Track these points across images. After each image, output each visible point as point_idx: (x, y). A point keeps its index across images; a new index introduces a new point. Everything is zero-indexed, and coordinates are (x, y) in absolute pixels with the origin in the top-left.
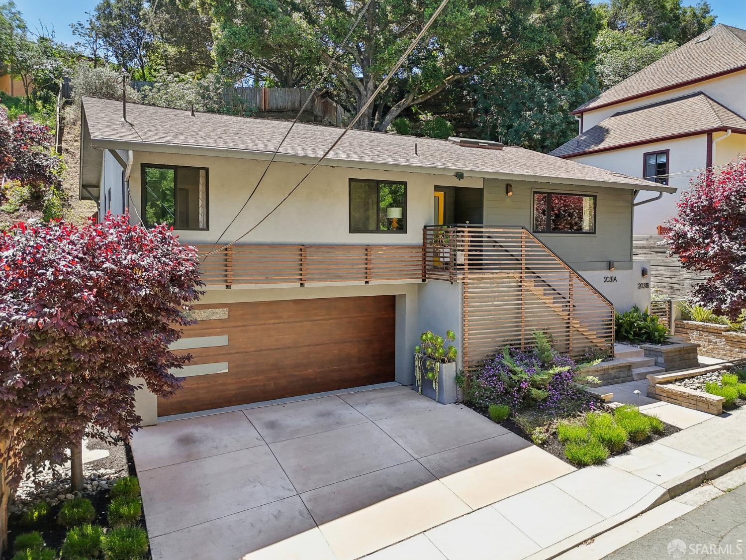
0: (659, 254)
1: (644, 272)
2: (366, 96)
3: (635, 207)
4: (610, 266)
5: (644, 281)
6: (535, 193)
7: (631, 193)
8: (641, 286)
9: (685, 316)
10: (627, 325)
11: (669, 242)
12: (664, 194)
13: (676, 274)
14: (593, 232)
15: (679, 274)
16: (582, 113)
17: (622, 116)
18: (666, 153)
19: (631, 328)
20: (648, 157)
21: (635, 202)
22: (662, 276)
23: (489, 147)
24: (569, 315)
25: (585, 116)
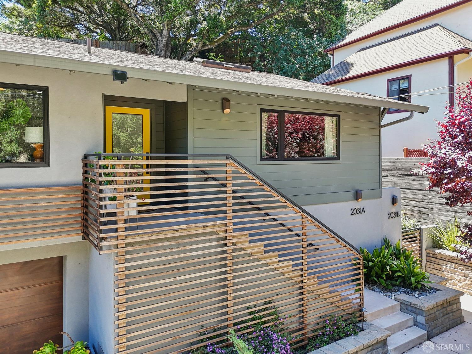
0: (406, 177)
1: (394, 201)
2: (162, 41)
3: (382, 129)
4: (357, 196)
5: (394, 210)
6: (262, 111)
7: (378, 113)
8: (391, 215)
9: (437, 244)
10: (378, 267)
11: (430, 171)
12: (415, 114)
13: (424, 198)
14: (337, 157)
15: (427, 198)
16: (333, 50)
17: (366, 50)
18: (408, 78)
19: (382, 271)
20: (391, 83)
21: (383, 123)
22: (409, 199)
23: (236, 69)
24: (302, 276)
25: (336, 53)
